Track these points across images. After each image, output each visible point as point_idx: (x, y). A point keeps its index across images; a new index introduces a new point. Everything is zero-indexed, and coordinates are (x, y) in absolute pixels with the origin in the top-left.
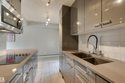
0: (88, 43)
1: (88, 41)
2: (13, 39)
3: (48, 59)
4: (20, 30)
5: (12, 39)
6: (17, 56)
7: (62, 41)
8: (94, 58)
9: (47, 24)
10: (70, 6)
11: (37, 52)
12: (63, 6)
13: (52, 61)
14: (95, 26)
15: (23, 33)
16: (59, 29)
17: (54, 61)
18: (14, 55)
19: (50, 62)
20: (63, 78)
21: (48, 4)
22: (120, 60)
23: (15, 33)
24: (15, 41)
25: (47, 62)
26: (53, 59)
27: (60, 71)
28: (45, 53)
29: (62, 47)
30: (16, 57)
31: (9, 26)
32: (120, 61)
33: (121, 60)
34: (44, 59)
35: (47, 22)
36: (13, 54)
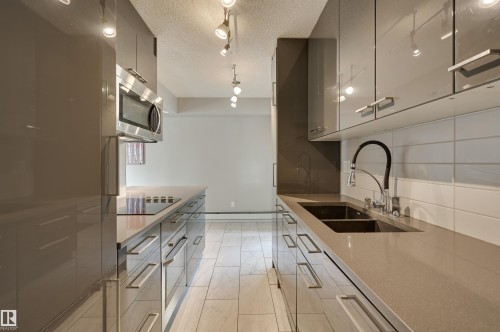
0: (353, 168)
1: (354, 162)
2: (141, 158)
3: (242, 225)
4: (155, 134)
5: (138, 155)
6: (149, 201)
7: (275, 161)
8: (374, 222)
9: (234, 105)
10: (306, 35)
11: (201, 196)
12: (281, 41)
13: (256, 234)
14: (361, 111)
15: (161, 140)
16: (270, 116)
17: (261, 234)
18: (144, 200)
19: (245, 234)
20: (279, 287)
21: (224, 51)
22: (452, 229)
23: (144, 142)
24: (144, 163)
25: (236, 235)
26: (258, 226)
27: (274, 267)
28: (233, 204)
29: (275, 184)
30: (147, 204)
31: (128, 125)
32: (454, 232)
33: (457, 230)
34: (228, 226)
35: (234, 99)
36: (141, 198)
